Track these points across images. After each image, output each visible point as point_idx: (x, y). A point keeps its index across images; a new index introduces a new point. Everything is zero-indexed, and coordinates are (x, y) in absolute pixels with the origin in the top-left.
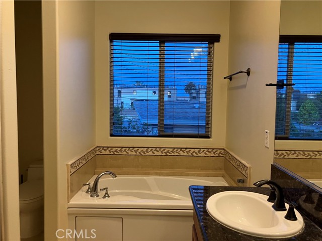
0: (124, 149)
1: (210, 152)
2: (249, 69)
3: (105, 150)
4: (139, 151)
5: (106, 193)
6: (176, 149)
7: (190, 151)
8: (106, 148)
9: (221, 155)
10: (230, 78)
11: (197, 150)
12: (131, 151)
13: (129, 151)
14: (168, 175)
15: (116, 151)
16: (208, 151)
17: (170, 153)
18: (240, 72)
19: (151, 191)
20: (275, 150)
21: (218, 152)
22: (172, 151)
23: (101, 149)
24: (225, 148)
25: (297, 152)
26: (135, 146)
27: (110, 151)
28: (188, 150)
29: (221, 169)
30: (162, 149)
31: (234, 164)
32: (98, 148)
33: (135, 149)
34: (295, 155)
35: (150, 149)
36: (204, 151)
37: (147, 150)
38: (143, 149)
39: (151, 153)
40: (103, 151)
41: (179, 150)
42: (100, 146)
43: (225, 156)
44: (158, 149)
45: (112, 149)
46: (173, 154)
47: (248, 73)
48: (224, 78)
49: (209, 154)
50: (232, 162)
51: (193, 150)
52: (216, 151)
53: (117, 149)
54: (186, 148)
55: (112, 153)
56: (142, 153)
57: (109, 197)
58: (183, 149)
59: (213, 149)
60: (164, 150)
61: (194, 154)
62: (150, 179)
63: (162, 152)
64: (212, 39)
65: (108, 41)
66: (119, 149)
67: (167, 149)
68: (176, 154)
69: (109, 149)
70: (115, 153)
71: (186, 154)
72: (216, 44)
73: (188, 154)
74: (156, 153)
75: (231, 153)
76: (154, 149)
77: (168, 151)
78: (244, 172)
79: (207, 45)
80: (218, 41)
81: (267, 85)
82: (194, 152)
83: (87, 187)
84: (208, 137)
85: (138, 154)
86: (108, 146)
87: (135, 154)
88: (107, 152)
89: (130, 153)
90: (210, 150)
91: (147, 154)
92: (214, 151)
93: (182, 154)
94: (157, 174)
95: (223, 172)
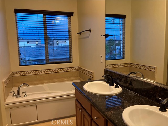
0: (28, 72)
1: (72, 69)
2: (90, 29)
3: (17, 74)
4: (37, 72)
5: (25, 94)
6: (56, 69)
7: (63, 69)
8: (18, 73)
9: (77, 70)
10: (80, 33)
11: (66, 69)
12: (32, 73)
13: (31, 73)
14: (53, 82)
15: (24, 73)
16: (71, 69)
17: (53, 72)
18: (86, 31)
19: (45, 91)
20: (106, 65)
21: (76, 69)
22: (54, 71)
23: (15, 73)
24: (79, 67)
25: (108, 65)
26: (34, 70)
27: (20, 74)
28: (62, 69)
29: (77, 76)
30: (49, 70)
31: (85, 73)
32: (13, 73)
33: (35, 71)
34: (108, 67)
35: (42, 71)
36: (69, 69)
37: (41, 71)
38: (39, 71)
39: (43, 73)
40: (16, 74)
41: (58, 69)
42: (15, 71)
43: (79, 70)
44: (47, 70)
45: (21, 73)
46: (55, 72)
47: (90, 31)
48: (77, 33)
49: (72, 70)
50: (83, 72)
51: (64, 69)
52: (75, 68)
53: (24, 72)
54: (61, 68)
55: (22, 75)
56: (39, 73)
57: (27, 96)
58: (59, 69)
59: (74, 67)
60: (50, 70)
61: (65, 71)
62: (44, 86)
63: (49, 72)
64: (70, 14)
65: (14, 13)
66: (25, 72)
67: (52, 70)
68: (56, 72)
69: (20, 73)
70: (24, 75)
71: (61, 71)
72: (72, 17)
73: (62, 71)
74: (46, 72)
75: (83, 68)
76: (45, 71)
77: (52, 71)
78: (90, 75)
79: (67, 17)
80: (73, 15)
81: (102, 36)
82: (65, 70)
83: (13, 93)
84: (71, 62)
85: (36, 74)
86: (19, 71)
87: (35, 74)
88: (19, 75)
89: (32, 74)
90: (72, 68)
91: (41, 73)
92: (74, 68)
93: (59, 71)
94: (47, 83)
95: (79, 78)
